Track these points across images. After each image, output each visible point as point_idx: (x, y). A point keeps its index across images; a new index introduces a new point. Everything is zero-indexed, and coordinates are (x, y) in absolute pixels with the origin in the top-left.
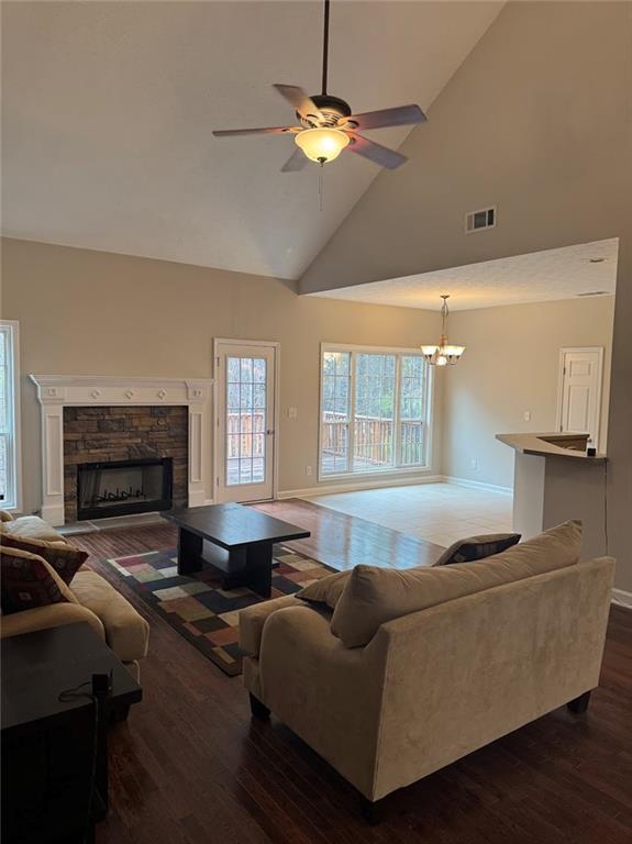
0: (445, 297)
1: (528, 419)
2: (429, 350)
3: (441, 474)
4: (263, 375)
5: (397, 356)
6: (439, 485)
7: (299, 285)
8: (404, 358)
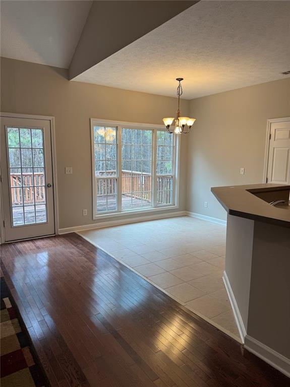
0: (180, 80)
1: (242, 173)
2: (168, 121)
3: (186, 210)
4: (41, 141)
5: (153, 130)
6: (183, 218)
7: (69, 72)
8: (158, 132)
